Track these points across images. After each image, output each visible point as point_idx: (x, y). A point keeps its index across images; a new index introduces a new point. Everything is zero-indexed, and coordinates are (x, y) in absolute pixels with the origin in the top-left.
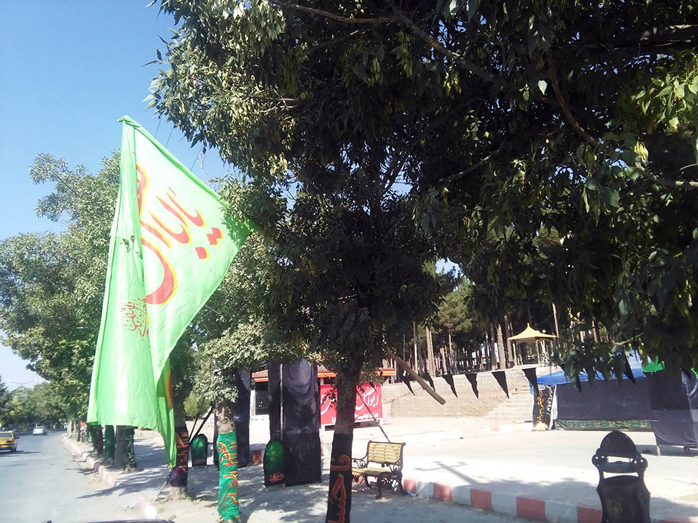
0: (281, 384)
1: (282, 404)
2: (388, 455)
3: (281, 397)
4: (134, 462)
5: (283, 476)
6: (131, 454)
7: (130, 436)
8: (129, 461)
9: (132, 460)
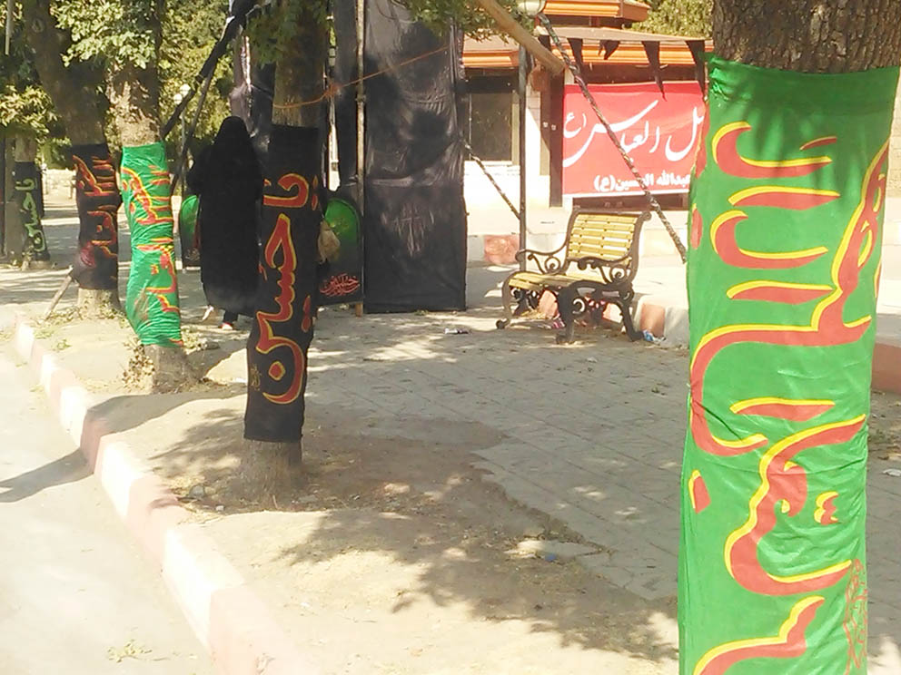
1: (361, 105)
2: (610, 244)
4: (43, 248)
5: (356, 284)
6: (34, 228)
7: (26, 181)
8: (30, 242)
9: (36, 242)
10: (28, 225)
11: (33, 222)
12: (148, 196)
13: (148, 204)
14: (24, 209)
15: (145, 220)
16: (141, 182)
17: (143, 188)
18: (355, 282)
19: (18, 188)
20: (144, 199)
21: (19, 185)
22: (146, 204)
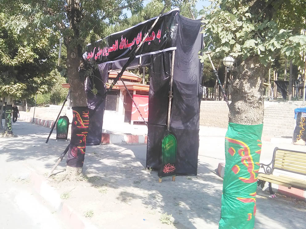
0: (172, 80)
1: (171, 99)
3: (171, 92)
4: (11, 130)
5: (174, 168)
6: (10, 124)
7: (9, 111)
8: (7, 128)
9: (9, 128)
10: (8, 123)
11: (9, 122)
12: (252, 162)
13: (252, 168)
14: (7, 118)
15: (247, 179)
16: (249, 152)
17: (250, 156)
18: (173, 167)
19: (6, 112)
20: (249, 164)
21: (7, 111)
22: (249, 168)
